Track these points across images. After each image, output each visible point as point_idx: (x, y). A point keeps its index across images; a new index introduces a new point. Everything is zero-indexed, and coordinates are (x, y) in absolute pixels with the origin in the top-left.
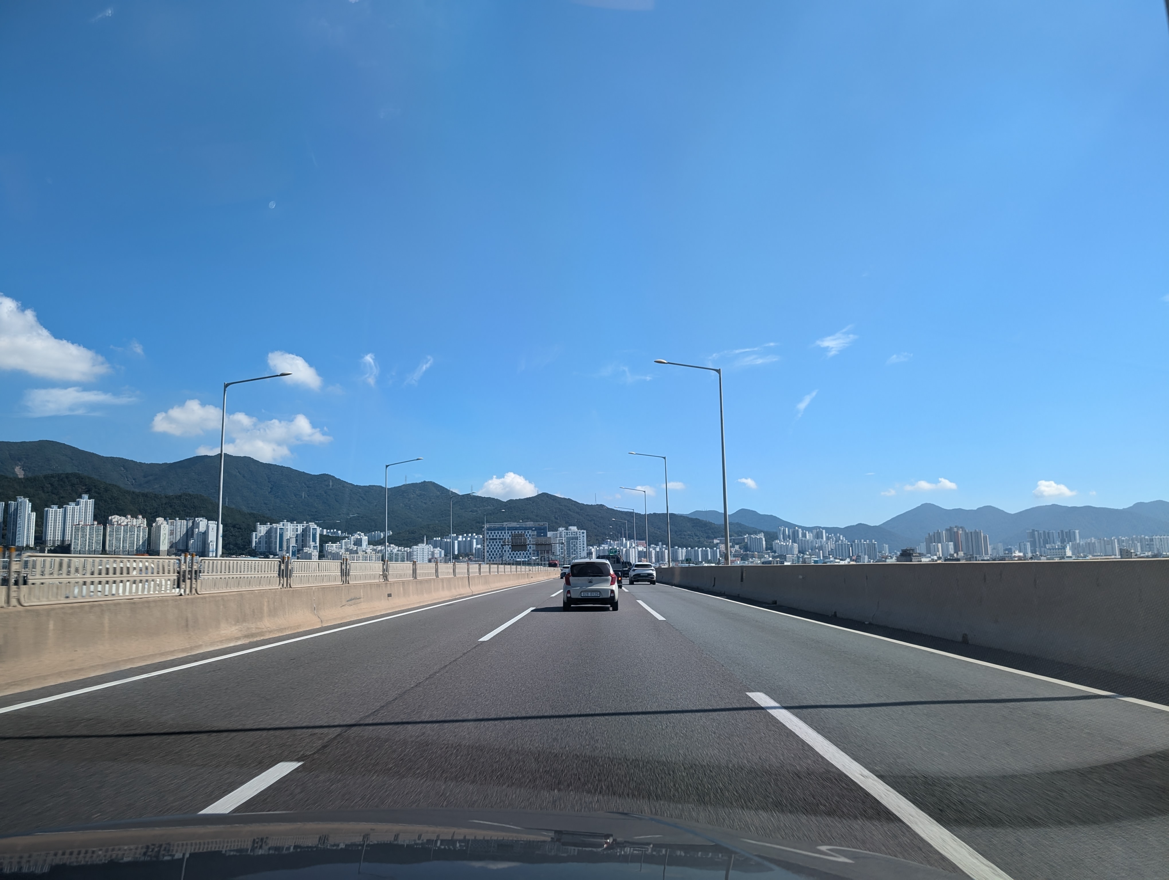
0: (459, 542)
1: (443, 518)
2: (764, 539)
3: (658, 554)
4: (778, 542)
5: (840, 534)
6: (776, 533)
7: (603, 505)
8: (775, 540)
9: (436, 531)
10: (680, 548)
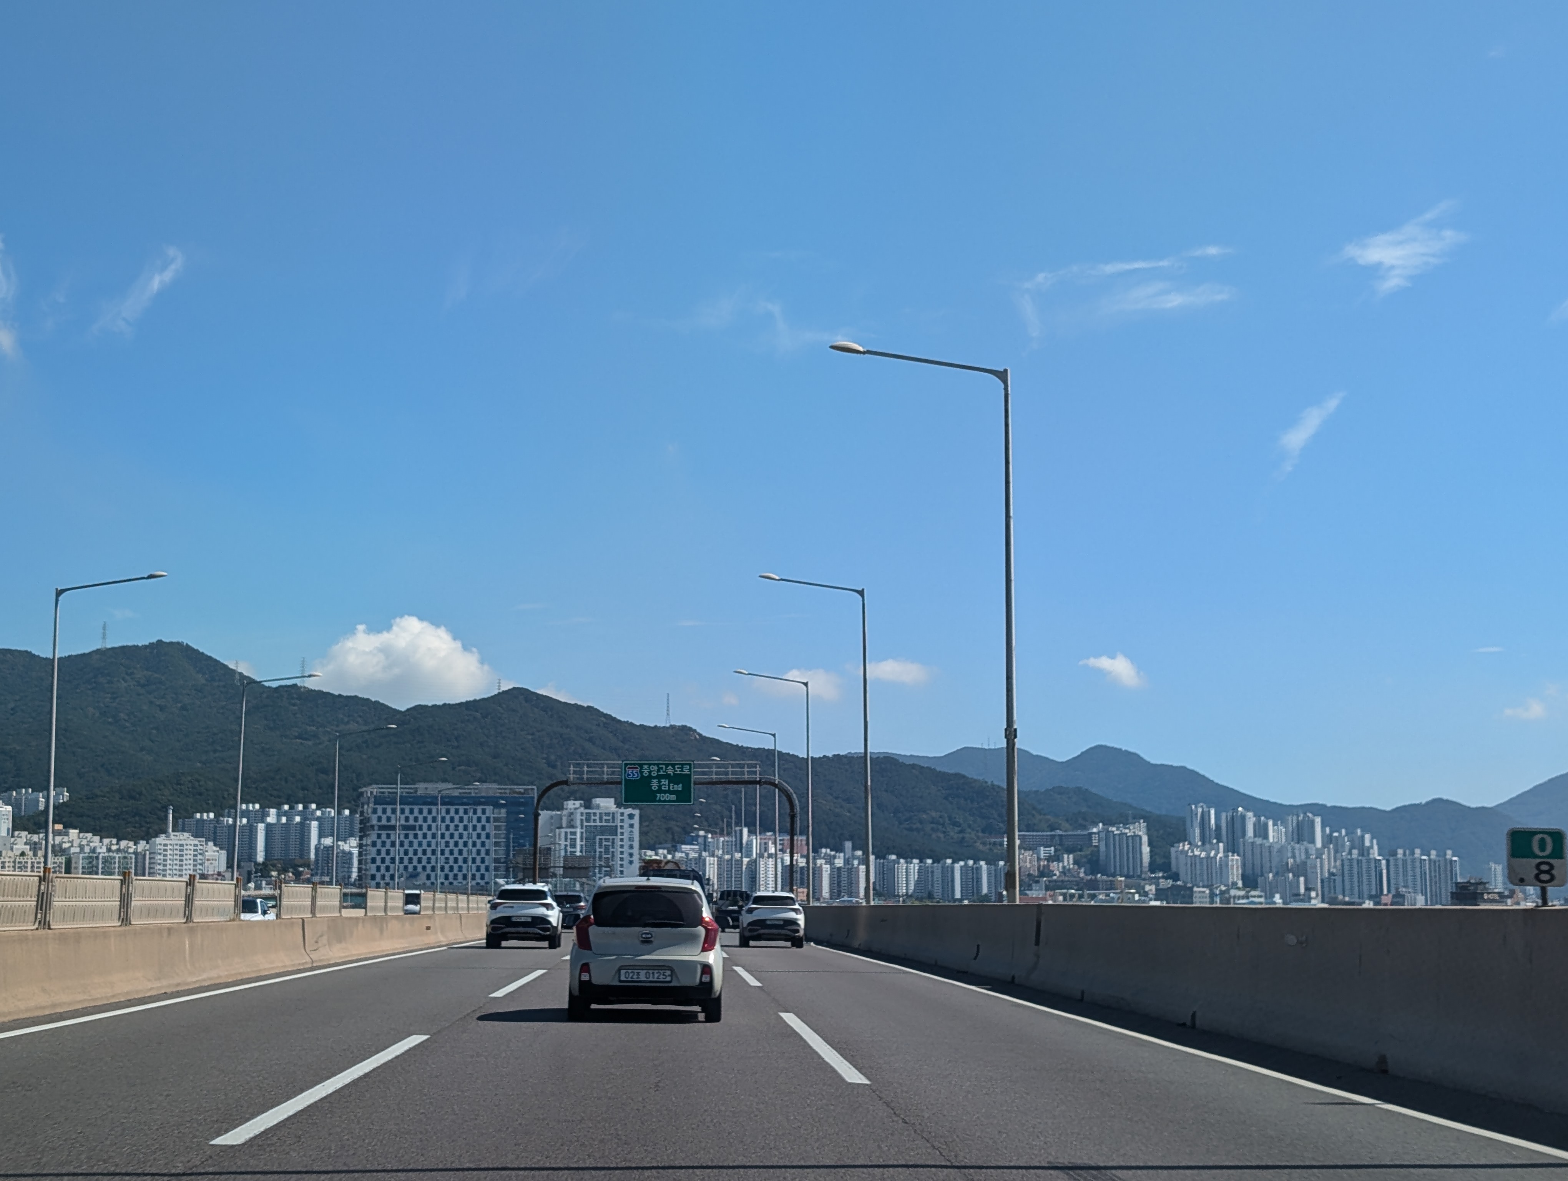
0: (269, 828)
1: (217, 755)
2: (1145, 839)
3: (839, 877)
4: (1187, 847)
5: (1364, 831)
6: (1183, 821)
7: (690, 729)
8: (1179, 842)
9: (200, 794)
10: (902, 861)
